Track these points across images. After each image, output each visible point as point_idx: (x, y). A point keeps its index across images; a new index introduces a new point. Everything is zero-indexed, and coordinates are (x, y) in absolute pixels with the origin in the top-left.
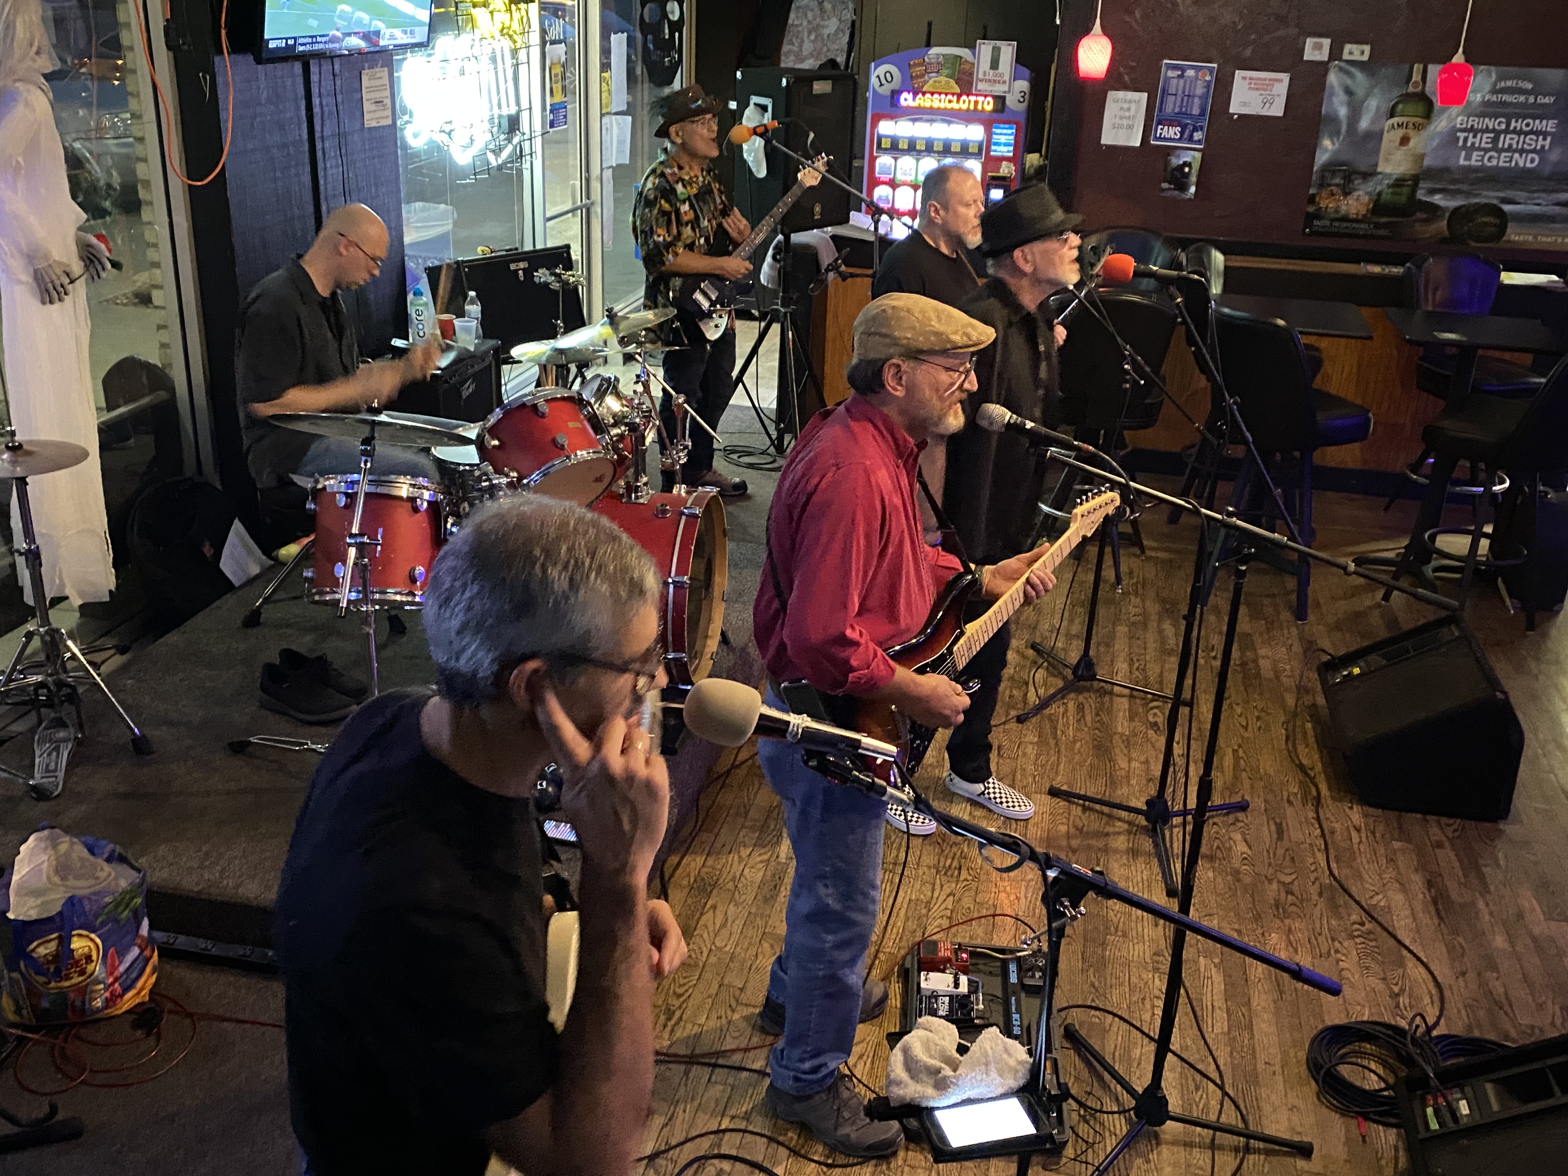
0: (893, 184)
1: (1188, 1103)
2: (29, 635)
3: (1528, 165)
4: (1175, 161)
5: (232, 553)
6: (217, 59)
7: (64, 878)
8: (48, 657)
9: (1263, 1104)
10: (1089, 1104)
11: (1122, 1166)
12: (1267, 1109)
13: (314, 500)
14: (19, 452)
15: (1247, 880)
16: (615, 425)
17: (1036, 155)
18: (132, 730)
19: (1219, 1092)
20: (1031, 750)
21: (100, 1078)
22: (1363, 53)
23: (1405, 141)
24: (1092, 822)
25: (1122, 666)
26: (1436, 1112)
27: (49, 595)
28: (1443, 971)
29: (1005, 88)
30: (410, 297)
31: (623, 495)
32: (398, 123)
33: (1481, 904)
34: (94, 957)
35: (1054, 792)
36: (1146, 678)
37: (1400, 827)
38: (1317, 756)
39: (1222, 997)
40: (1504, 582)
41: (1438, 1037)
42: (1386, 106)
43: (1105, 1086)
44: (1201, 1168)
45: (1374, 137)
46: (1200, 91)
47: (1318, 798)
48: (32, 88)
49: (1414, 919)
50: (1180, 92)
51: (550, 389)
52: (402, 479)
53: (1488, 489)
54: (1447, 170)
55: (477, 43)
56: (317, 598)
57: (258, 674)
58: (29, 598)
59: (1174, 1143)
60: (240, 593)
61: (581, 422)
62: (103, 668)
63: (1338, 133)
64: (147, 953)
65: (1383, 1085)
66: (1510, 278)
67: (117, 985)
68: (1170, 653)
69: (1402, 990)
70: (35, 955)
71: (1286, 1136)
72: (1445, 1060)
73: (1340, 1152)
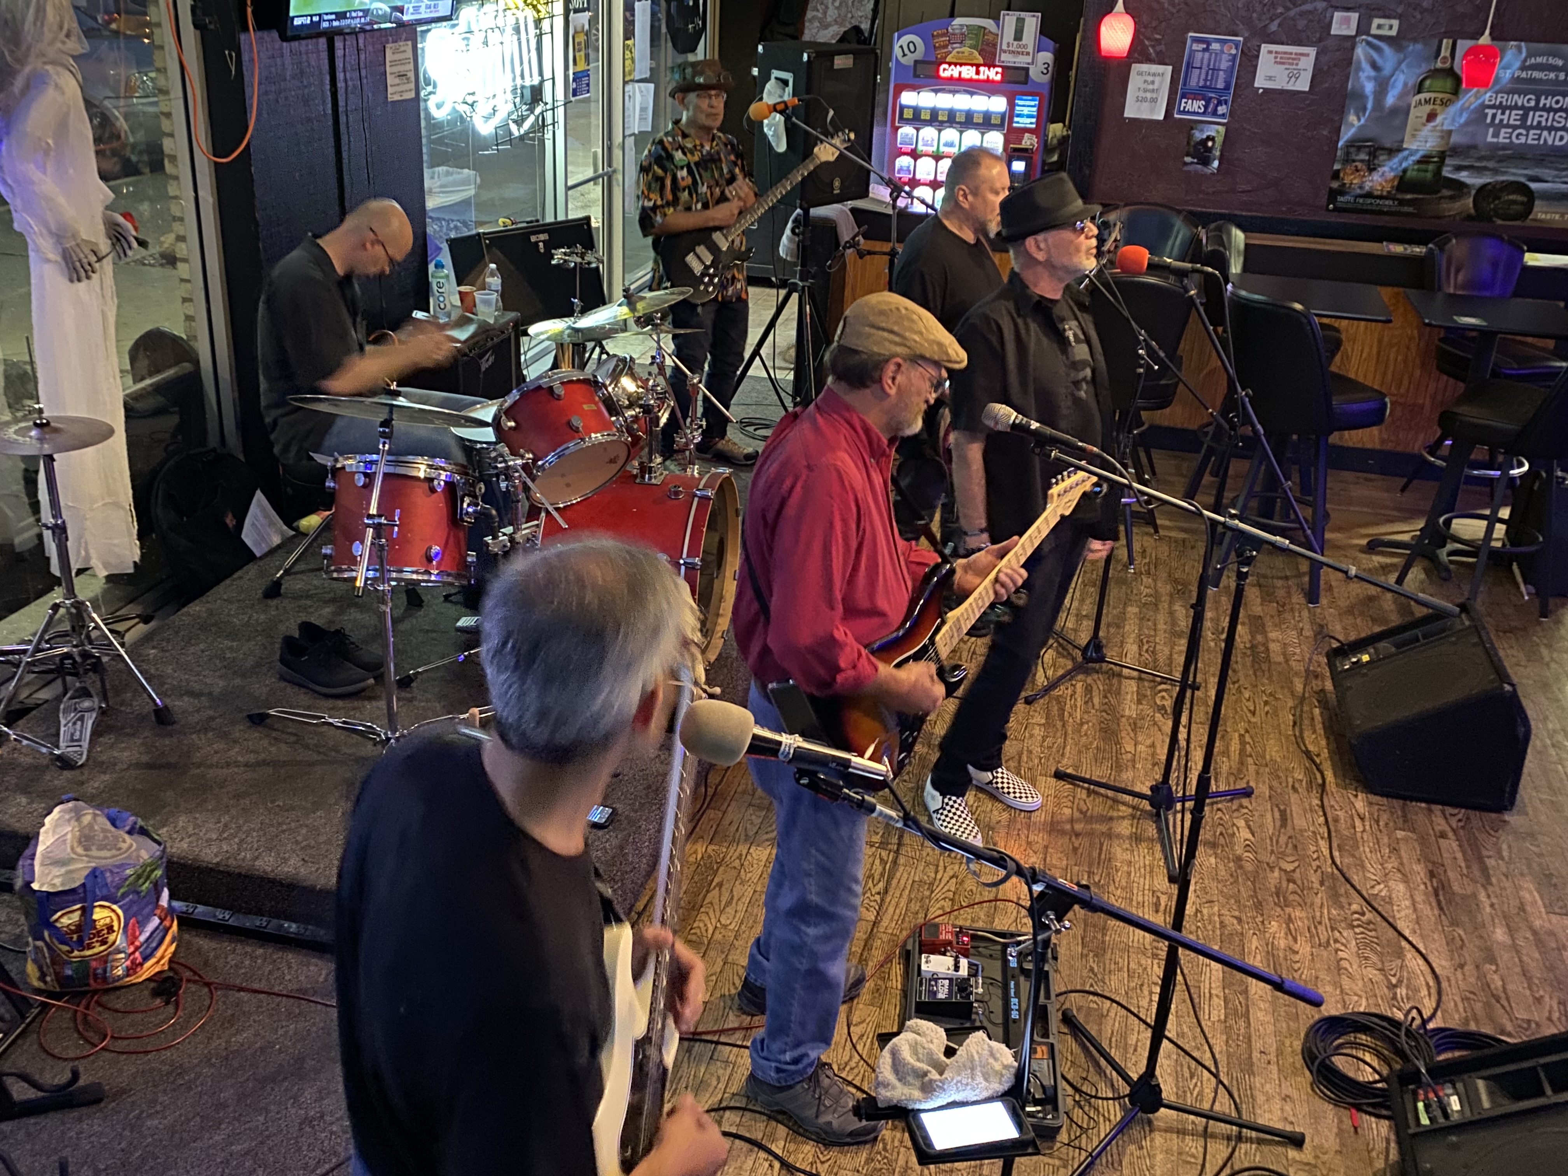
0: (915, 155)
1: (1182, 1092)
2: (56, 607)
3: (1557, 143)
4: (1199, 135)
5: (253, 524)
6: (243, 37)
7: (86, 849)
8: (73, 628)
9: (1257, 1093)
10: (1084, 1089)
11: (1115, 1150)
12: (1260, 1098)
13: (334, 477)
14: (46, 429)
15: (1249, 867)
16: (630, 406)
17: (1061, 125)
18: (154, 700)
19: (1213, 1080)
20: (1038, 732)
21: (121, 1045)
22: (1391, 27)
23: (1431, 117)
24: (1096, 807)
25: (1132, 648)
26: (1427, 1107)
27: (75, 566)
28: (1441, 964)
29: (1029, 59)
30: (431, 267)
31: (636, 476)
32: (423, 94)
33: (1482, 896)
34: (116, 928)
35: (1059, 775)
36: (1155, 660)
37: (1405, 816)
38: (1323, 743)
39: (1220, 984)
40: (1520, 568)
41: (1433, 1030)
42: (1413, 81)
43: (1100, 1071)
44: (1193, 1156)
45: (1401, 112)
46: (1224, 65)
47: (1323, 785)
48: (60, 69)
49: (1415, 910)
50: (1205, 66)
51: (566, 371)
52: (419, 459)
53: (1505, 473)
54: (1475, 147)
55: (501, 14)
56: (335, 575)
57: (277, 646)
58: (55, 569)
59: (1167, 1130)
60: (261, 563)
61: (596, 404)
62: (128, 638)
63: (1364, 109)
64: (167, 923)
65: (1377, 1077)
66: (1534, 259)
67: (137, 954)
68: (1180, 635)
69: (1400, 981)
70: (58, 925)
71: (1279, 1126)
72: (1439, 1053)
73: (1331, 1142)
